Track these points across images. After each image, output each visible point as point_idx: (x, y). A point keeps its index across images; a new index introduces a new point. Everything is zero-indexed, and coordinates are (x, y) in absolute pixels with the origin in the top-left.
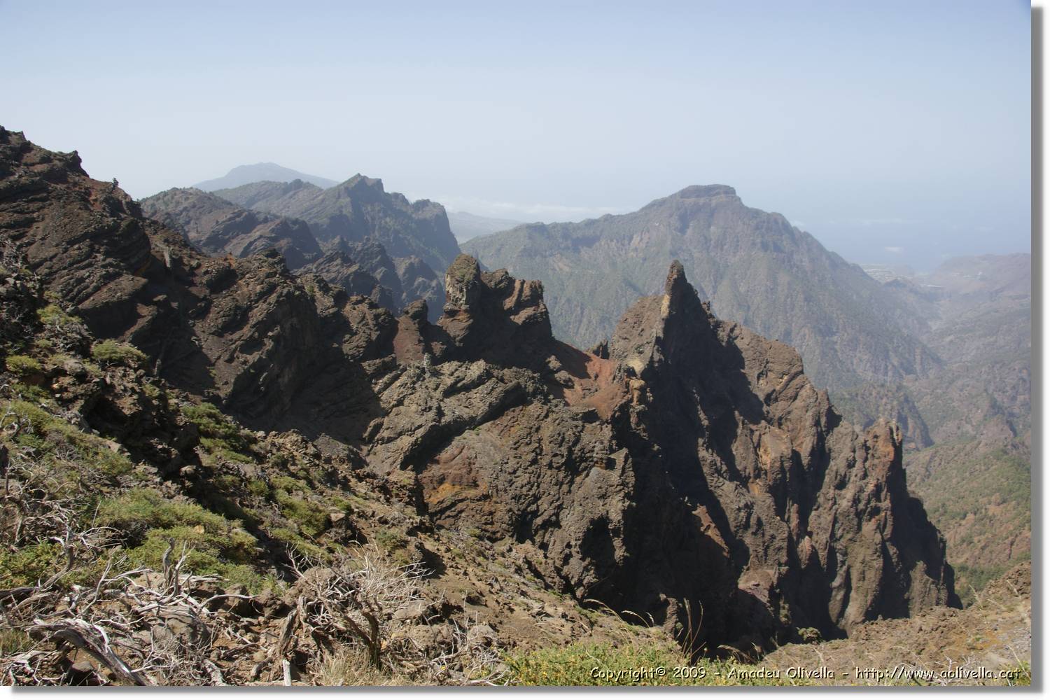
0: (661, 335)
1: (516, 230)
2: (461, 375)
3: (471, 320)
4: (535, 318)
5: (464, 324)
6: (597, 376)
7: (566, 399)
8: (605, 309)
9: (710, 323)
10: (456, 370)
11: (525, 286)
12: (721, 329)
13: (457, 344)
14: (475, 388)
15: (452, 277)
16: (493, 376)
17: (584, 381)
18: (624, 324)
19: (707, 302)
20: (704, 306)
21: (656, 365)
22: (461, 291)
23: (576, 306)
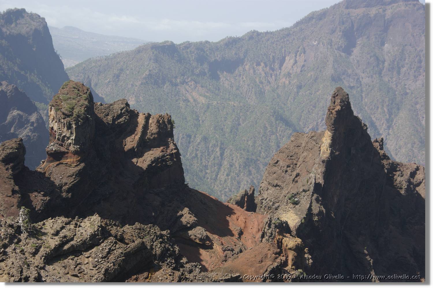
0: (321, 181)
1: (139, 51)
2: (69, 234)
3: (83, 165)
4: (163, 161)
5: (73, 170)
6: (241, 233)
7: (204, 263)
8: (251, 149)
9: (383, 166)
10: (63, 228)
11: (150, 121)
12: (398, 173)
13: (64, 195)
14: (87, 250)
15: (57, 110)
16: (111, 235)
17: (225, 240)
18: (275, 169)
19: (379, 139)
20: (376, 145)
21: (316, 218)
22: (69, 127)
23: (215, 146)
